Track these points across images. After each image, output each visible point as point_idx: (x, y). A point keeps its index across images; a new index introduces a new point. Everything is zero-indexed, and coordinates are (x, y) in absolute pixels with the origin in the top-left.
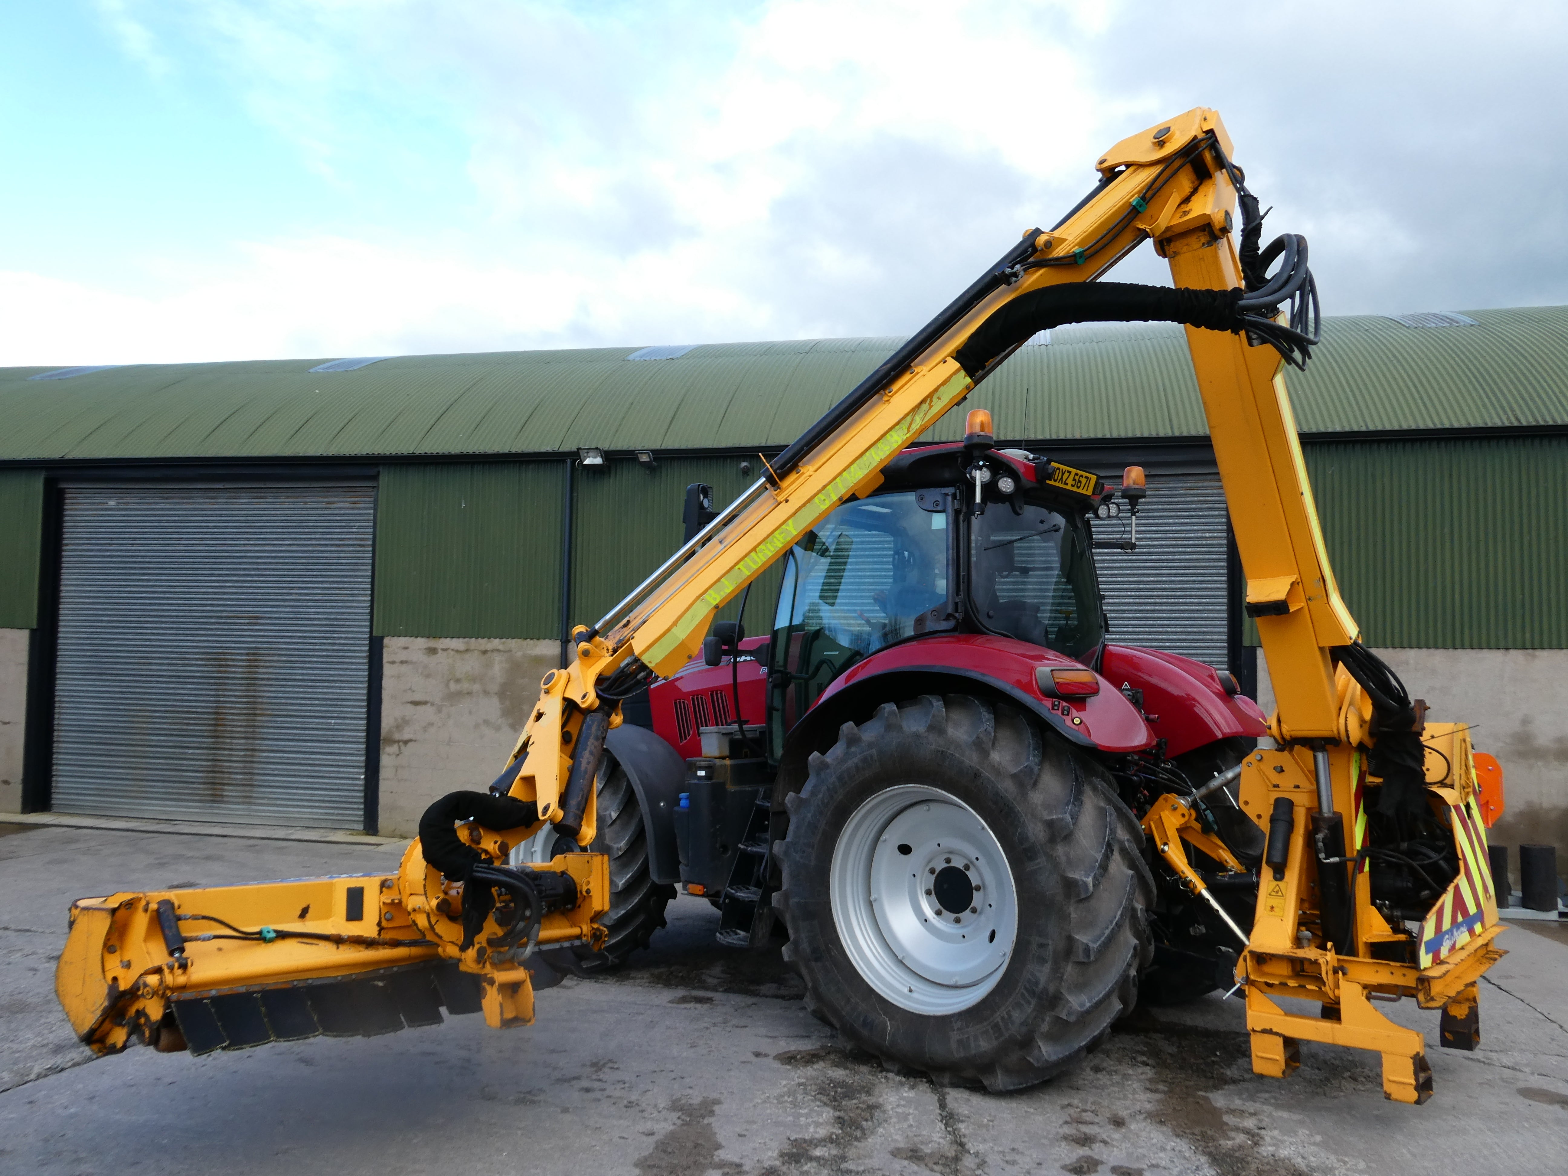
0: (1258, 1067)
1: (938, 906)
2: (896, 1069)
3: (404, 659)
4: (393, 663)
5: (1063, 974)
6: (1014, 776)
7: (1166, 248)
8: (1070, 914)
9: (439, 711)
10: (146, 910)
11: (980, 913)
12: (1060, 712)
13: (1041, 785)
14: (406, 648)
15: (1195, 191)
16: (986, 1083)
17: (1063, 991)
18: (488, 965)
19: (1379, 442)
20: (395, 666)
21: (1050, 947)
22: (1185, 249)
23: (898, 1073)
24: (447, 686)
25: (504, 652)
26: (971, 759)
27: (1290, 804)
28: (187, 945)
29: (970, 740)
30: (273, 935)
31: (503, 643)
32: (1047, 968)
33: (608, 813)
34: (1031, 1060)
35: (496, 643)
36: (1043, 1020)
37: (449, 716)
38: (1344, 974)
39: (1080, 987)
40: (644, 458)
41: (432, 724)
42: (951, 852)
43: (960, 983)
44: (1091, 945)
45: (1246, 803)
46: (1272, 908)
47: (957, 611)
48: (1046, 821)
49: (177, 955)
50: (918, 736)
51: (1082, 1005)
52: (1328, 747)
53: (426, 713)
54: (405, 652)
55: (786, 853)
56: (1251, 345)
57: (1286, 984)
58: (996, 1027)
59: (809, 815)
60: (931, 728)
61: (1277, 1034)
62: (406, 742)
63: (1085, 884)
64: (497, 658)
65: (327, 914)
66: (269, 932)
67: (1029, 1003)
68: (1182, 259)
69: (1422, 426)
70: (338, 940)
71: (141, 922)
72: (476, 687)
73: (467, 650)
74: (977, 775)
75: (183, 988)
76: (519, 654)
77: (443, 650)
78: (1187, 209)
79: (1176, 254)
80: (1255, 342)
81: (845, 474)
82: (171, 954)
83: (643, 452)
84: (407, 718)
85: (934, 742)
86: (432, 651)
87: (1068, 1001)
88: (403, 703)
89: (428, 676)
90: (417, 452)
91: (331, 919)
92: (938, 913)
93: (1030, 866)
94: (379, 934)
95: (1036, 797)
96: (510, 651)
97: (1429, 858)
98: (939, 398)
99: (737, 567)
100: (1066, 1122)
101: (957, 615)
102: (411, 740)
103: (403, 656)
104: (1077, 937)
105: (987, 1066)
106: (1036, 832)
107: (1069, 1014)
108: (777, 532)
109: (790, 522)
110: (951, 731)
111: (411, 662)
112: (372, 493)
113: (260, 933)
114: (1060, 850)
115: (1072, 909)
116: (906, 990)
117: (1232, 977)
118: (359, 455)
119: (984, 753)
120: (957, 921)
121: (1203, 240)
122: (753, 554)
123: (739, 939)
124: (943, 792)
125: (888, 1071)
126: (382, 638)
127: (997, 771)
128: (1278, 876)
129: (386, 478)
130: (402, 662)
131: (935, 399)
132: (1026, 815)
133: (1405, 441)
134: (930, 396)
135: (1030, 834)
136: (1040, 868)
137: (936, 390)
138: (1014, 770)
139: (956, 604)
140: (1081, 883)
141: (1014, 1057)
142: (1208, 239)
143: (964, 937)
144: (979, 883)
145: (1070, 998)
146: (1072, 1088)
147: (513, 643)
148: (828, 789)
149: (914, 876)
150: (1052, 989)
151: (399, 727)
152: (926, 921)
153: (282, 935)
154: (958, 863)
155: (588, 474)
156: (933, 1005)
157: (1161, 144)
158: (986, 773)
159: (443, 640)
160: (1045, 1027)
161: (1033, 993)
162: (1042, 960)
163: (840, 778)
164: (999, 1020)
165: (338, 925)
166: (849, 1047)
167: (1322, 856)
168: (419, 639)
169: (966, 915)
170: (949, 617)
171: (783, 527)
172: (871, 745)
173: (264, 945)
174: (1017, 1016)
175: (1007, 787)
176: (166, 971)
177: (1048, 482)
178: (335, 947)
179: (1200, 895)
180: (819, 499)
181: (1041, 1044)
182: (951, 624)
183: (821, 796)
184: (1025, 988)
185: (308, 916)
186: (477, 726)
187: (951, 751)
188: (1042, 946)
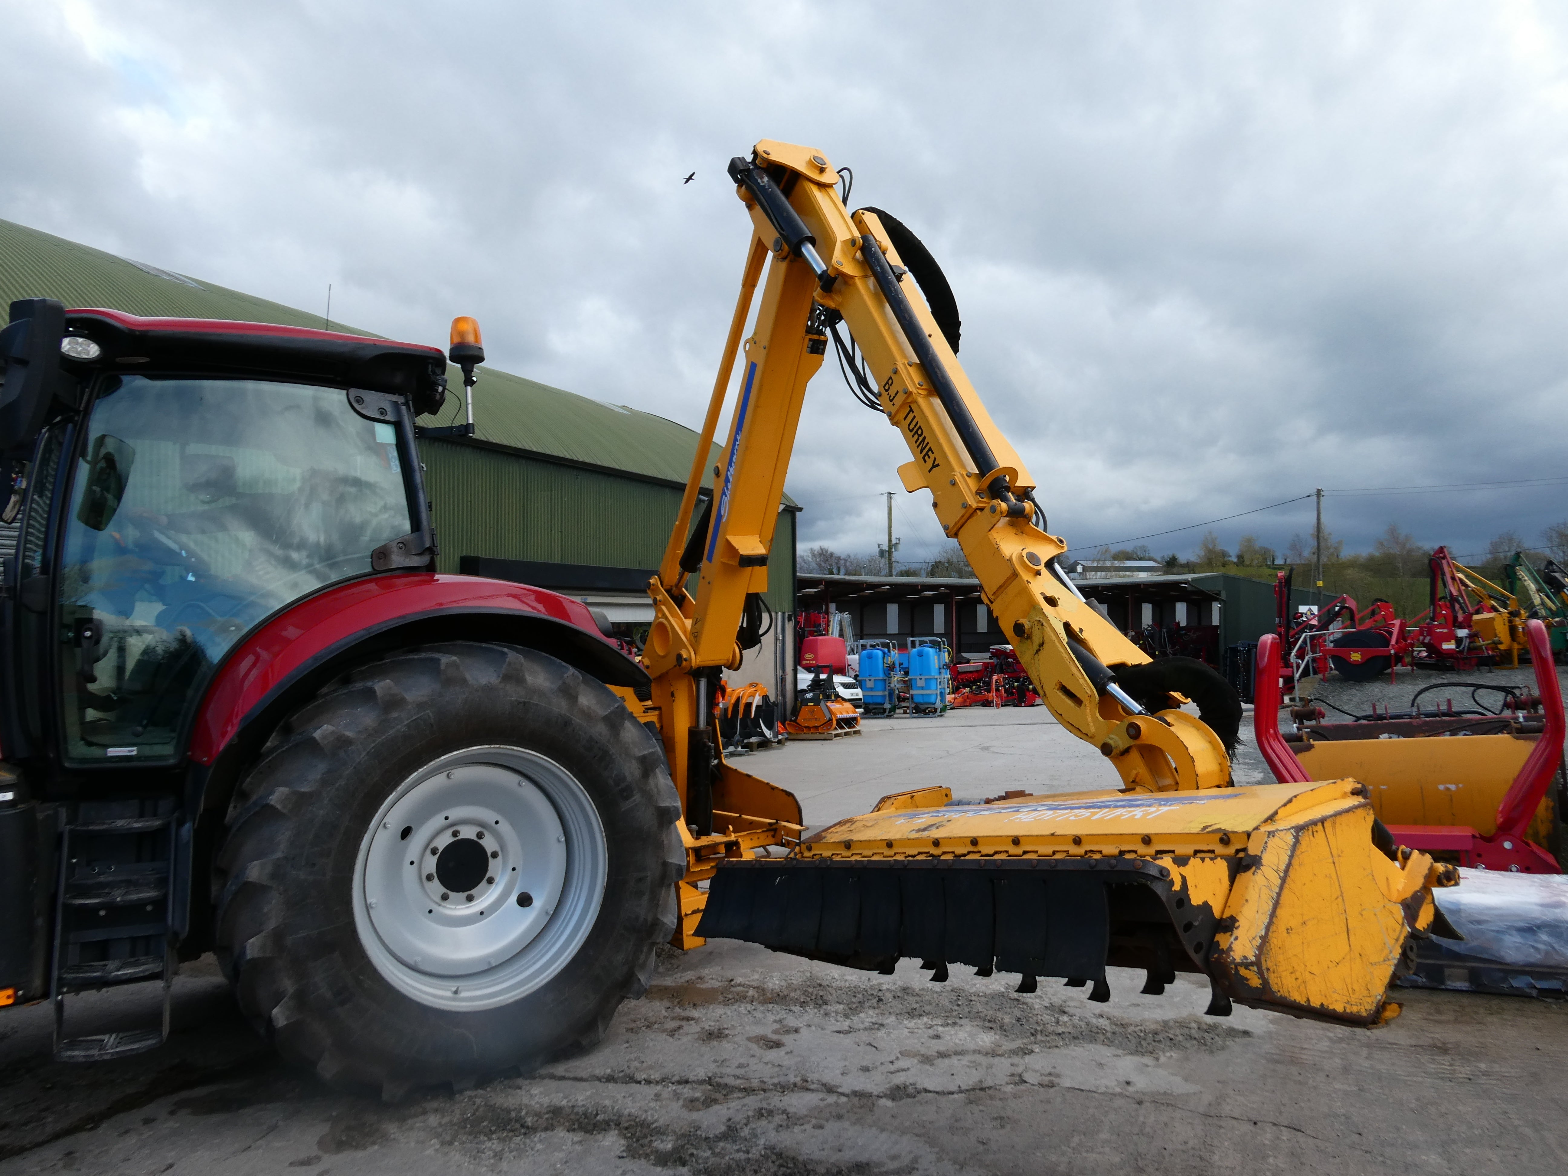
0: (688, 943)
1: (444, 889)
5: (659, 901)
6: (606, 719)
8: (663, 841)
11: (499, 881)
12: (625, 652)
17: (659, 916)
26: (560, 706)
29: (555, 687)
32: (645, 899)
36: (642, 951)
42: (459, 824)
44: (680, 864)
47: (434, 545)
48: (639, 757)
50: (488, 689)
60: (507, 678)
63: (676, 809)
74: (567, 723)
85: (513, 693)
92: (444, 897)
93: (625, 806)
95: (627, 736)
101: (434, 549)
104: (670, 861)
106: (632, 770)
110: (529, 679)
116: (451, 994)
119: (572, 698)
120: (470, 899)
125: (461, 1092)
127: (588, 715)
132: (620, 756)
135: (627, 774)
136: (636, 805)
138: (602, 712)
139: (432, 536)
143: (483, 913)
144: (498, 848)
152: (430, 911)
154: (469, 833)
158: (577, 720)
161: (633, 929)
162: (640, 894)
169: (481, 888)
170: (420, 550)
172: (421, 706)
175: (601, 730)
182: (425, 559)
187: (535, 700)
188: (640, 880)
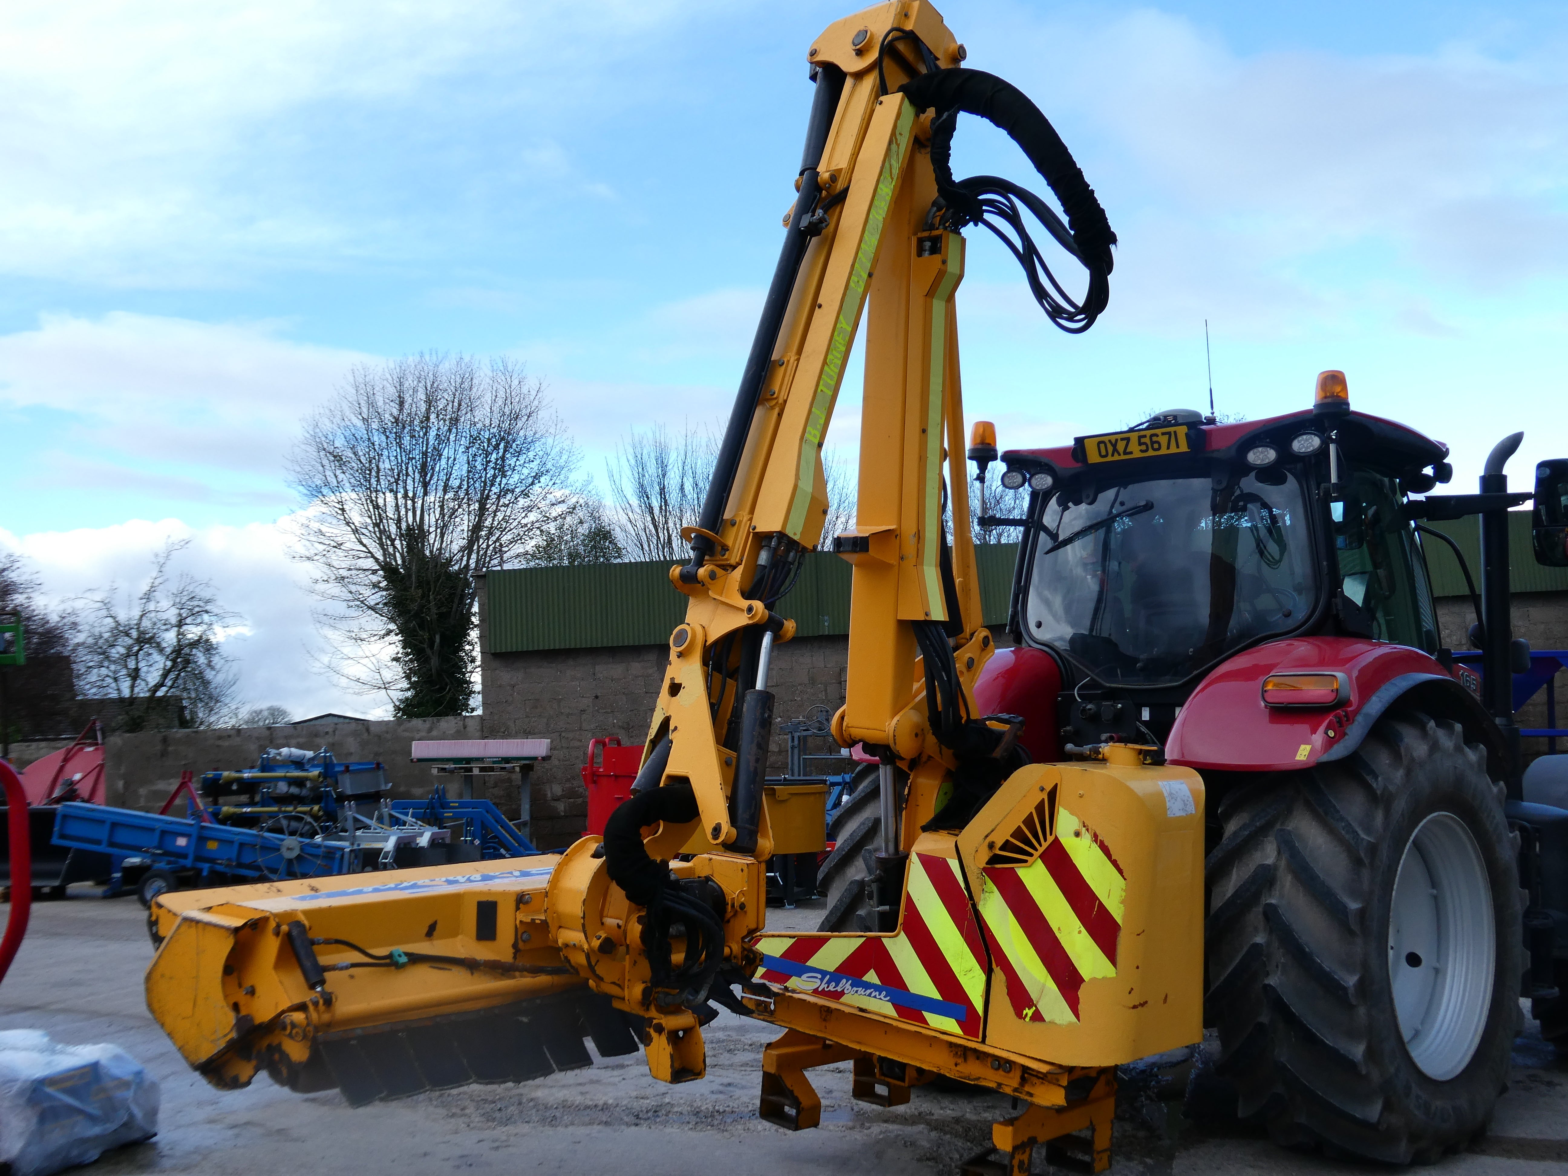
10: (277, 934)
30: (405, 959)
66: (400, 956)
70: (472, 965)
81: (863, 245)
99: (819, 390)
108: (836, 333)
109: (841, 317)
122: (826, 368)
131: (898, 137)
153: (413, 959)
178: (469, 972)
180: (854, 282)
185: (434, 933)
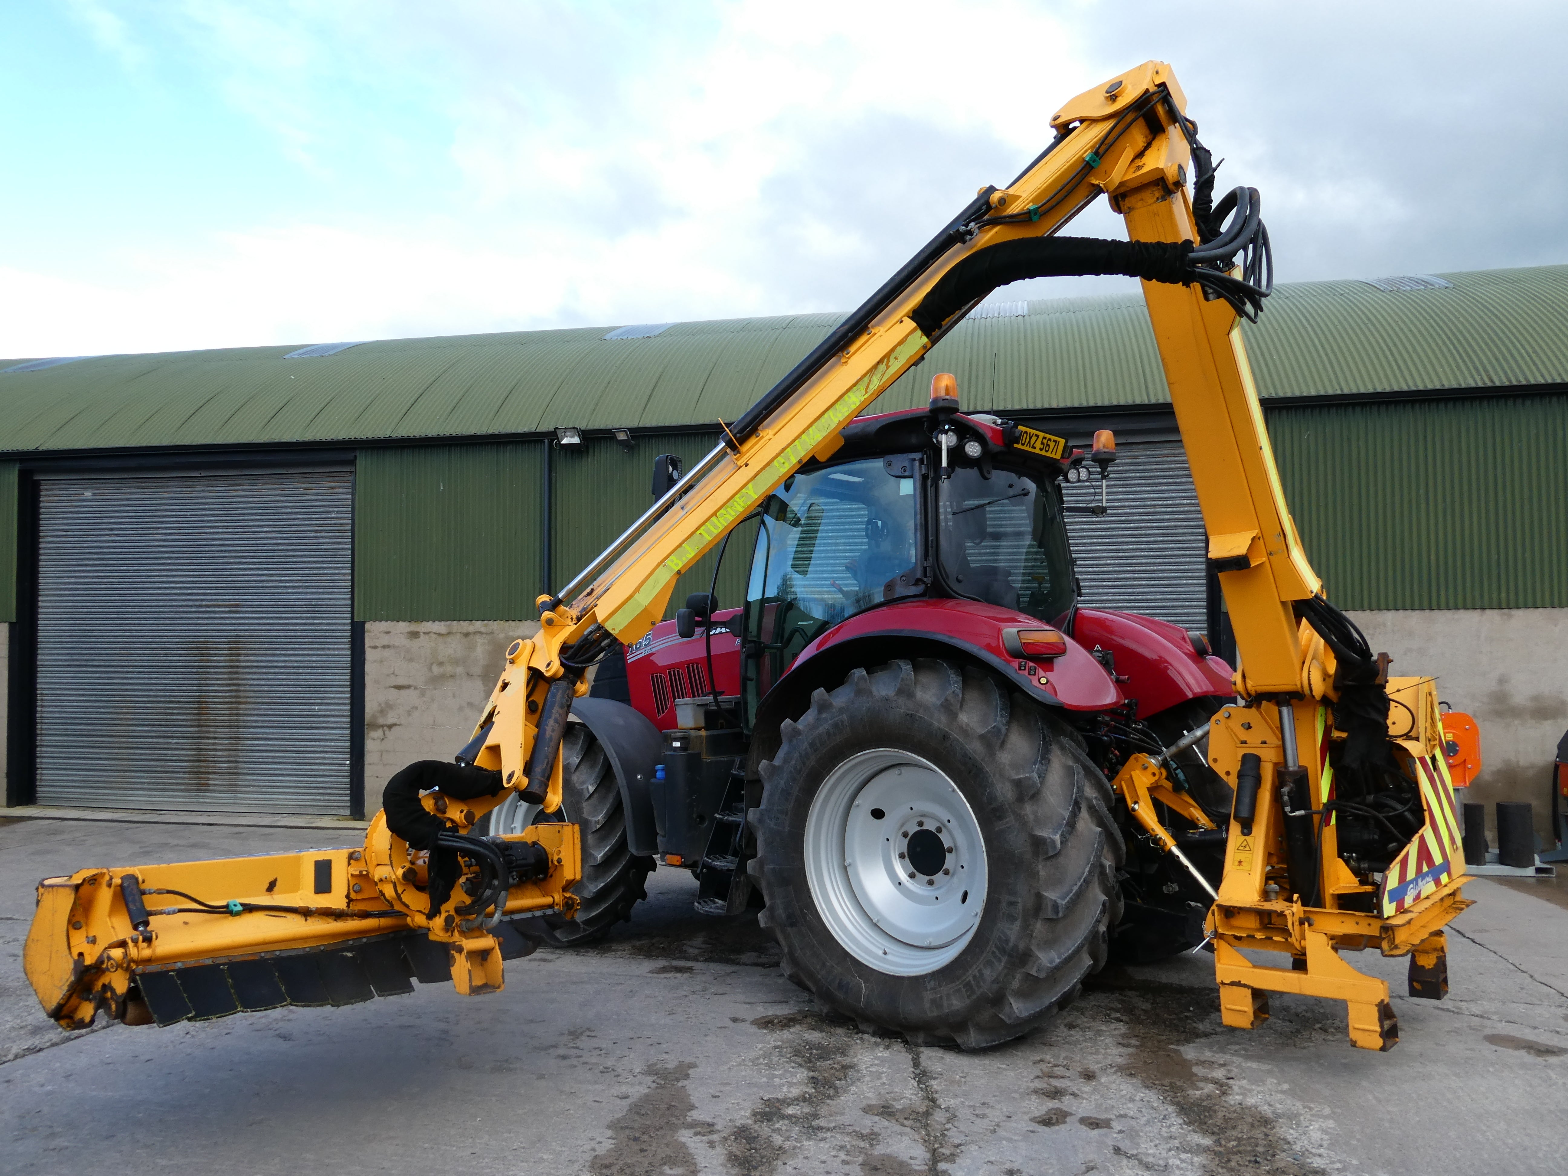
0: (1228, 1019)
1: (912, 869)
2: (871, 1031)
3: (386, 643)
4: (375, 647)
5: (1032, 931)
6: (982, 737)
7: (1121, 203)
8: (1038, 872)
9: (423, 694)
10: (109, 885)
11: (953, 875)
12: (1026, 672)
13: (1008, 745)
14: (388, 633)
15: (1148, 146)
16: (959, 1041)
17: (1033, 948)
18: (456, 933)
19: (1354, 405)
20: (378, 650)
21: (1020, 906)
22: (1139, 204)
23: (874, 1035)
24: (430, 669)
25: (486, 634)
26: (940, 721)
27: (1257, 760)
28: (151, 919)
29: (939, 703)
30: (240, 908)
31: (486, 625)
32: (1017, 926)
33: (585, 786)
34: (1003, 1017)
35: (478, 625)
36: (1014, 977)
37: (433, 700)
38: (1310, 925)
39: (1049, 943)
40: (622, 437)
41: (416, 708)
42: (922, 816)
43: (933, 944)
44: (1059, 901)
45: (1215, 760)
46: (1240, 862)
47: (925, 576)
48: (1014, 780)
49: (141, 929)
50: (887, 699)
51: (1051, 961)
52: (1293, 701)
53: (410, 697)
54: (387, 637)
55: (760, 821)
56: (1207, 299)
57: (1253, 937)
58: (968, 985)
59: (782, 782)
60: (900, 692)
61: (1245, 986)
62: (390, 727)
63: (1053, 842)
64: (480, 640)
65: (295, 888)
66: (235, 905)
67: (1000, 961)
68: (1136, 214)
69: (1396, 389)
70: (306, 913)
71: (105, 897)
72: (460, 670)
73: (449, 633)
74: (945, 737)
75: (148, 961)
76: (502, 636)
77: (425, 633)
78: (1140, 164)
79: (1130, 209)
80: (1211, 297)
81: (803, 436)
82: (135, 928)
83: (620, 430)
84: (391, 703)
85: (903, 706)
86: (415, 635)
87: (1038, 958)
88: (386, 688)
89: (411, 660)
90: (394, 436)
91: (300, 892)
92: (912, 876)
93: (999, 826)
94: (348, 906)
95: (1004, 757)
96: (492, 633)
97: (1396, 810)
98: (896, 358)
99: (698, 532)
100: (1038, 1077)
101: (925, 580)
102: (396, 725)
103: (385, 640)
104: (1046, 894)
105: (960, 1024)
106: (1004, 791)
107: (1039, 970)
108: (738, 496)
109: (750, 485)
110: (919, 694)
111: (394, 647)
112: (350, 478)
113: (227, 906)
114: (1028, 809)
115: (1040, 867)
116: (881, 953)
117: (1202, 931)
118: (335, 439)
119: (953, 715)
120: (931, 883)
121: (1157, 195)
122: (714, 519)
123: (717, 908)
124: (913, 755)
125: (863, 1032)
126: (364, 623)
127: (965, 731)
128: (1245, 831)
129: (363, 463)
130: (384, 647)
131: (892, 360)
132: (994, 775)
133: (1379, 404)
134: (887, 356)
135: (998, 794)
136: (1009, 828)
137: (893, 350)
138: (982, 731)
139: (925, 568)
140: (1049, 840)
141: (986, 1015)
142: (1162, 193)
143: (937, 898)
144: (951, 844)
145: (1040, 955)
146: (1045, 1044)
147: (495, 626)
148: (801, 756)
149: (888, 840)
150: (1022, 946)
151: (382, 712)
152: (900, 884)
153: (249, 909)
154: (930, 826)
155: (566, 454)
156: (907, 966)
157: (1113, 98)
158: (954, 735)
159: (424, 623)
160: (1016, 984)
161: (1003, 951)
162: (1012, 918)
163: (812, 744)
164: (971, 978)
165: (306, 897)
166: (825, 1011)
167: (1288, 809)
168: (401, 623)
169: (939, 877)
170: (918, 582)
171: (743, 491)
172: (841, 710)
173: (231, 918)
174: (988, 973)
175: (976, 748)
176: (131, 944)
177: (1015, 445)
178: (303, 919)
179: (1170, 852)
180: (778, 462)
181: (1012, 1001)
182: (920, 589)
183: (793, 762)
184: (996, 947)
185: (275, 889)
186: (461, 709)
187: (920, 714)
188: (1012, 904)
